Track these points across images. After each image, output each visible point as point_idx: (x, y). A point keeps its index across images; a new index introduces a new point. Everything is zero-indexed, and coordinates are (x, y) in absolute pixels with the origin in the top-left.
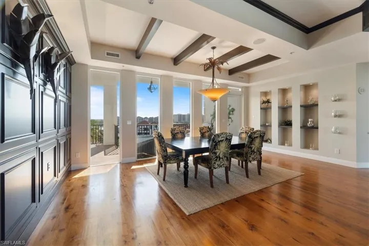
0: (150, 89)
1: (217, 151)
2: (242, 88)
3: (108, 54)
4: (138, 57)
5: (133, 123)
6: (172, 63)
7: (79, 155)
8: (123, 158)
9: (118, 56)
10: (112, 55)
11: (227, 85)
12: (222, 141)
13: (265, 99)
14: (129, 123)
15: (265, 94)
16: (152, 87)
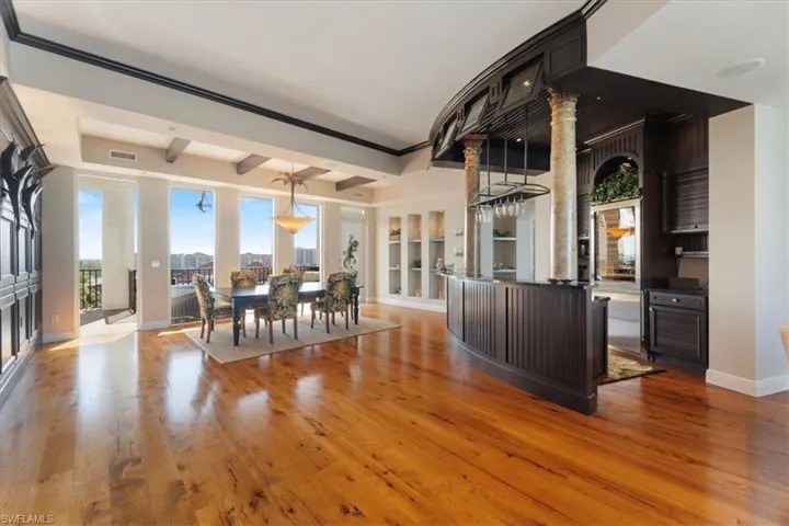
0: (200, 205)
1: (277, 297)
2: (366, 209)
3: (113, 154)
4: (171, 160)
5: (163, 264)
6: (234, 170)
7: (57, 319)
8: (144, 321)
9: (133, 157)
10: (123, 156)
11: (339, 205)
12: (284, 285)
13: (395, 228)
14: (156, 264)
15: (398, 220)
16: (204, 203)
